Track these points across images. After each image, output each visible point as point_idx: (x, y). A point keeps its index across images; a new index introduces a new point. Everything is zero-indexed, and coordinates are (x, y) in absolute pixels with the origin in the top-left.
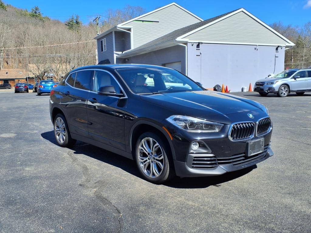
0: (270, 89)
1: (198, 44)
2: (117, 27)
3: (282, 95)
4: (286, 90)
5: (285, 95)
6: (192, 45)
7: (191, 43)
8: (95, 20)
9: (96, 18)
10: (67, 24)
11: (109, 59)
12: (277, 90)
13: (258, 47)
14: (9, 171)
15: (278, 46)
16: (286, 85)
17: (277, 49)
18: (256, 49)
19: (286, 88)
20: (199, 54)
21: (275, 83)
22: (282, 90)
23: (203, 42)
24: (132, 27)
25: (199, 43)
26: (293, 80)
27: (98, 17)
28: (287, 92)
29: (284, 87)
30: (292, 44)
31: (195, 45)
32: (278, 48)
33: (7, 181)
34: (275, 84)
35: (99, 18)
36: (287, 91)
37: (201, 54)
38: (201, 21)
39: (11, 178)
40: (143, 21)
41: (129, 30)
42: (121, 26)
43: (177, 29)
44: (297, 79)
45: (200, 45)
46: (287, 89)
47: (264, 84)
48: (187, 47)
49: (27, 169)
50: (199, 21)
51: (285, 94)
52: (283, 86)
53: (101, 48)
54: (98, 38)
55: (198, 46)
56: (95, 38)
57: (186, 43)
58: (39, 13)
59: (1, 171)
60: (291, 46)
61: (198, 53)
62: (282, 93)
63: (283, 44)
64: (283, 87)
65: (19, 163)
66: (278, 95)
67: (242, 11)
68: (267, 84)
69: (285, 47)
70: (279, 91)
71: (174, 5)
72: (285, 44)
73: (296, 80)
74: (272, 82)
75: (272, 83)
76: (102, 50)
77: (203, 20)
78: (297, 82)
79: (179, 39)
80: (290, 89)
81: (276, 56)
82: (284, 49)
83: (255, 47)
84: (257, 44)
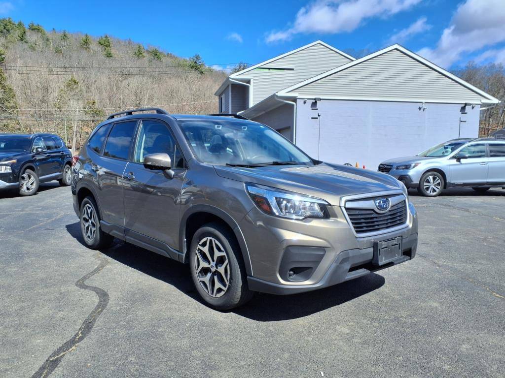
0: (402, 178)
1: (314, 101)
2: (230, 78)
3: (428, 192)
4: (437, 182)
5: (435, 193)
6: (305, 102)
7: (303, 99)
12: (416, 181)
13: (424, 106)
15: (466, 104)
16: (439, 173)
17: (463, 109)
18: (422, 109)
19: (438, 178)
20: (317, 116)
21: (414, 167)
22: (428, 181)
23: (321, 98)
24: (253, 78)
25: (315, 99)
26: (454, 161)
28: (439, 187)
30: (495, 101)
31: (309, 103)
32: (465, 106)
34: (414, 169)
36: (439, 184)
37: (319, 116)
40: (269, 69)
42: (235, 77)
44: (463, 161)
46: (439, 181)
47: (390, 169)
48: (296, 105)
51: (434, 191)
52: (430, 173)
53: (221, 107)
55: (314, 104)
57: (295, 99)
60: (494, 104)
61: (314, 114)
62: (427, 189)
63: (476, 100)
64: (431, 175)
68: (397, 169)
69: (479, 106)
70: (422, 183)
72: (481, 101)
73: (459, 161)
74: (407, 164)
75: (407, 167)
78: (460, 166)
79: (282, 93)
80: (447, 181)
81: (461, 120)
82: (478, 109)
83: (420, 105)
84: (424, 101)
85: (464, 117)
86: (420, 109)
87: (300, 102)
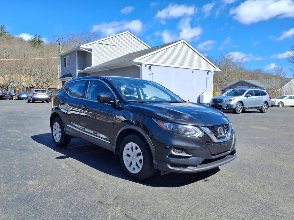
0: (228, 105)
2: (80, 47)
3: (238, 111)
5: (241, 112)
6: (146, 66)
7: (145, 64)
8: (57, 41)
9: (59, 39)
10: (30, 42)
11: (71, 73)
12: (234, 107)
13: (195, 71)
14: (10, 187)
15: (209, 71)
16: (241, 103)
17: (208, 73)
18: (193, 72)
20: (151, 74)
22: (238, 107)
23: (154, 64)
24: (93, 48)
25: (151, 65)
27: (60, 38)
29: (239, 105)
30: (219, 70)
31: (148, 66)
33: (13, 200)
35: (62, 39)
36: (241, 108)
38: (149, 47)
39: (16, 195)
40: (102, 44)
41: (91, 50)
42: (84, 47)
43: (130, 52)
45: (152, 66)
46: (241, 106)
47: (222, 101)
48: (142, 67)
49: (30, 183)
50: (148, 48)
52: (239, 103)
53: (64, 64)
54: (62, 55)
55: (150, 68)
56: (59, 56)
57: (141, 64)
58: (4, 32)
59: (1, 187)
60: (218, 71)
61: (150, 72)
63: (213, 69)
65: (17, 176)
66: (234, 111)
67: (184, 42)
68: (225, 101)
69: (213, 72)
70: (236, 108)
71: (128, 33)
75: (230, 100)
76: (65, 66)
77: (150, 47)
78: (248, 100)
79: (135, 60)
80: (244, 106)
81: (207, 78)
82: (213, 73)
83: (193, 70)
84: (194, 68)
85: (208, 77)
86: (192, 72)
87: (143, 66)
